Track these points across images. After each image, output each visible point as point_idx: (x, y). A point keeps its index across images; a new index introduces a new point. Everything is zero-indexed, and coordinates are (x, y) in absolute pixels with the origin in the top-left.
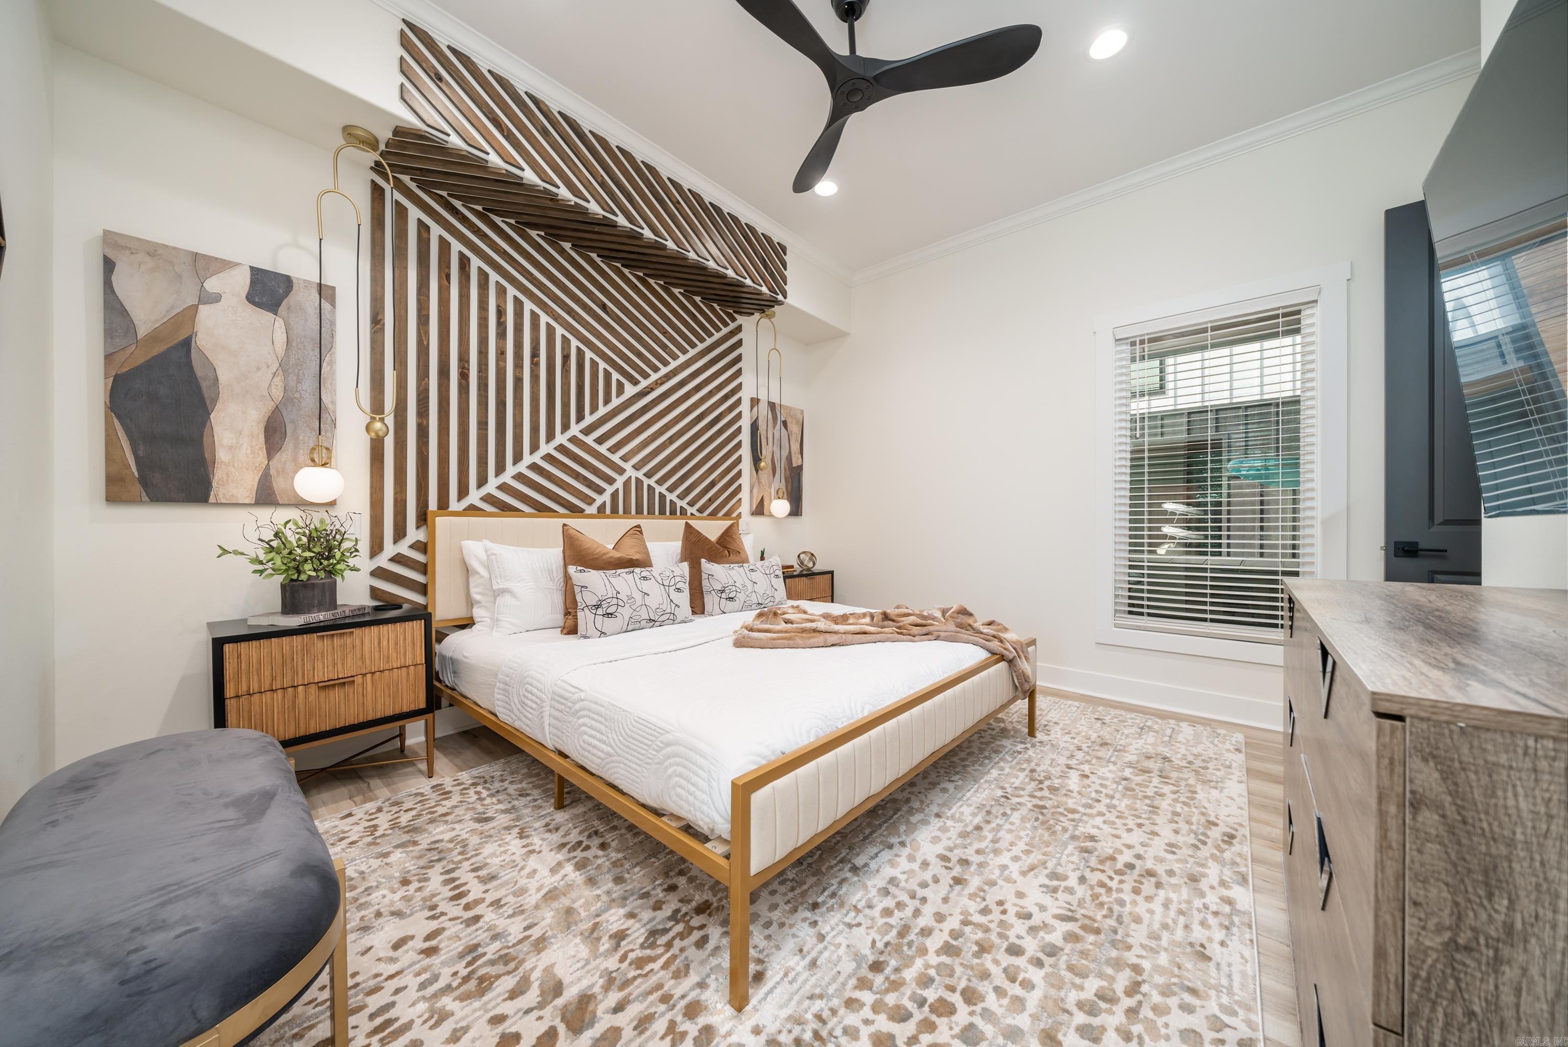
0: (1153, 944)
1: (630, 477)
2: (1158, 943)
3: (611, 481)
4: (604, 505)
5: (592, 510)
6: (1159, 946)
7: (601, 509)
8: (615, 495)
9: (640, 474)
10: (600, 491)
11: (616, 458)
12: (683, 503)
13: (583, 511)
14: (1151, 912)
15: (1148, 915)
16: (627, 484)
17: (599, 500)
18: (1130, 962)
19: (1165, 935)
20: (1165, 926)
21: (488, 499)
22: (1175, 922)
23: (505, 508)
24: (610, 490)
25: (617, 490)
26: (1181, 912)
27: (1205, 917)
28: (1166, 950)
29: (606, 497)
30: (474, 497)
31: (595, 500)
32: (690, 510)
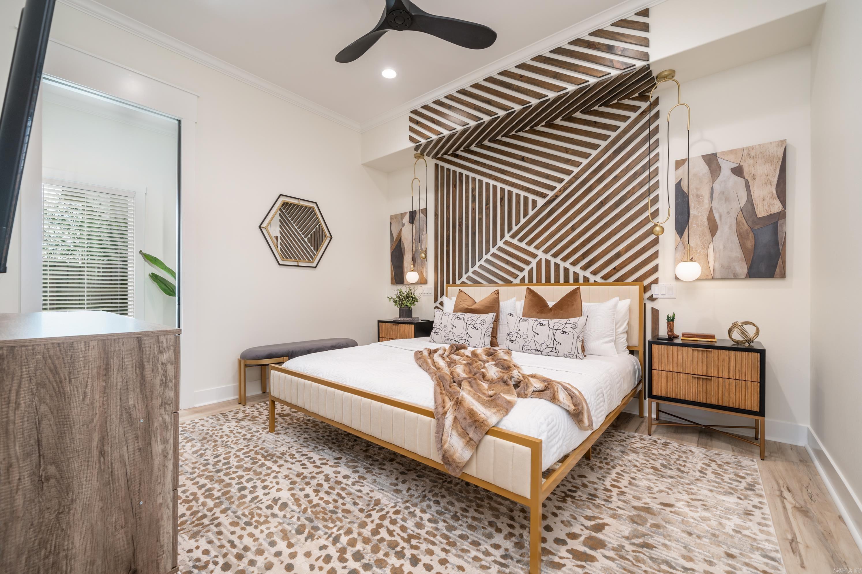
0: (216, 522)
1: (541, 259)
2: (215, 524)
3: (528, 263)
4: (524, 278)
5: (517, 281)
6: (213, 524)
7: (523, 280)
8: (530, 272)
9: (549, 256)
10: (521, 270)
11: (531, 249)
12: (587, 273)
13: (511, 282)
14: (233, 533)
15: (232, 530)
16: (539, 263)
17: (521, 275)
18: (215, 509)
19: (216, 530)
20: (220, 533)
21: (469, 278)
22: (220, 539)
23: (476, 283)
24: (527, 268)
25: (532, 269)
26: (222, 546)
27: (210, 556)
28: (209, 525)
29: (525, 273)
30: (464, 279)
31: (518, 276)
32: (592, 279)
